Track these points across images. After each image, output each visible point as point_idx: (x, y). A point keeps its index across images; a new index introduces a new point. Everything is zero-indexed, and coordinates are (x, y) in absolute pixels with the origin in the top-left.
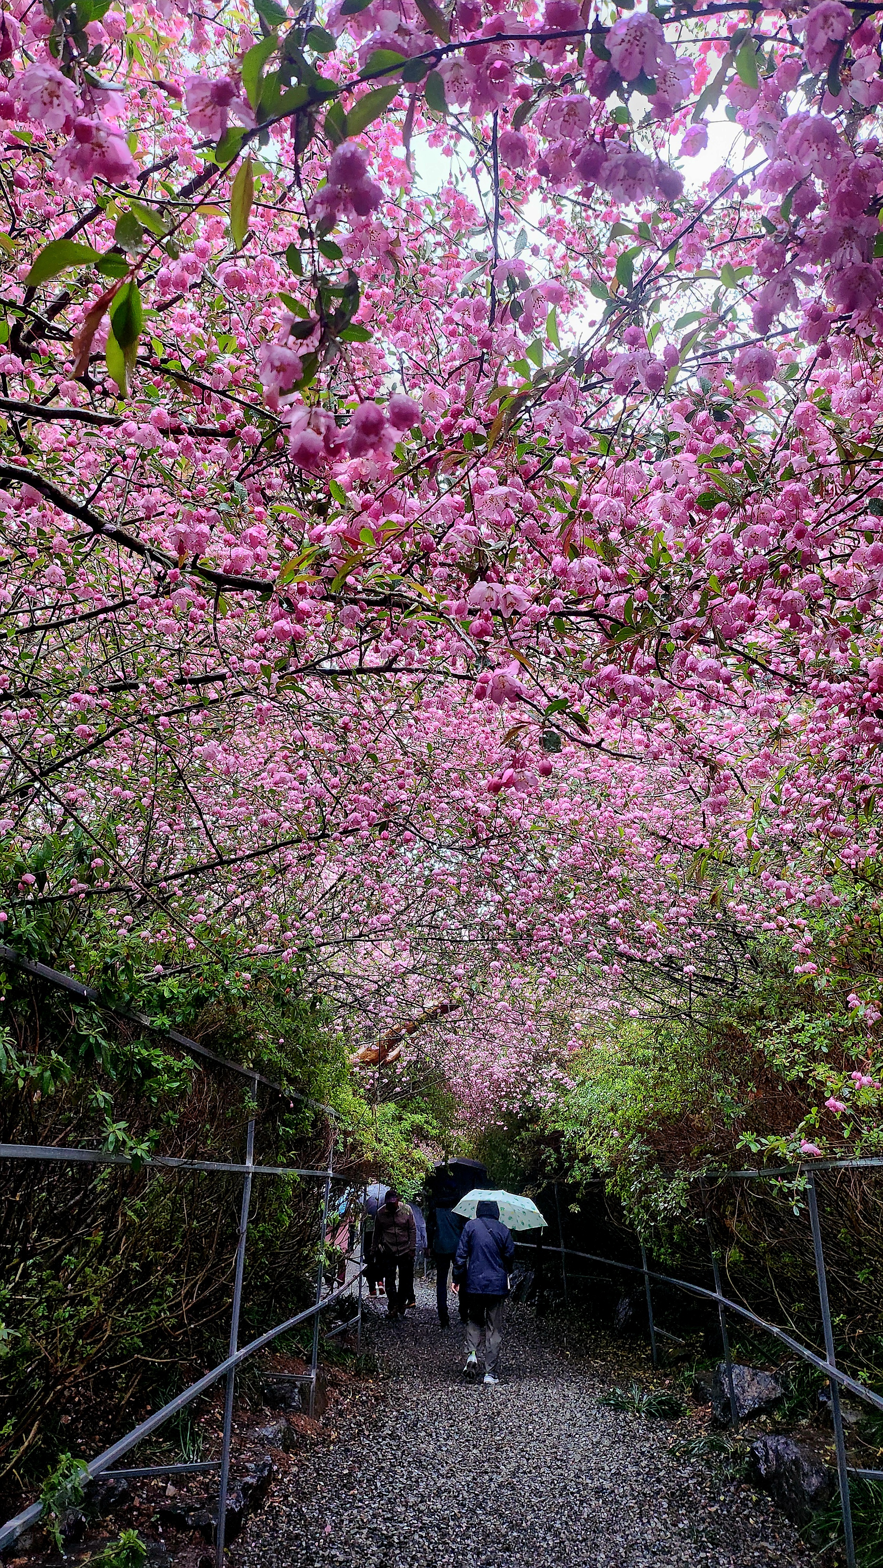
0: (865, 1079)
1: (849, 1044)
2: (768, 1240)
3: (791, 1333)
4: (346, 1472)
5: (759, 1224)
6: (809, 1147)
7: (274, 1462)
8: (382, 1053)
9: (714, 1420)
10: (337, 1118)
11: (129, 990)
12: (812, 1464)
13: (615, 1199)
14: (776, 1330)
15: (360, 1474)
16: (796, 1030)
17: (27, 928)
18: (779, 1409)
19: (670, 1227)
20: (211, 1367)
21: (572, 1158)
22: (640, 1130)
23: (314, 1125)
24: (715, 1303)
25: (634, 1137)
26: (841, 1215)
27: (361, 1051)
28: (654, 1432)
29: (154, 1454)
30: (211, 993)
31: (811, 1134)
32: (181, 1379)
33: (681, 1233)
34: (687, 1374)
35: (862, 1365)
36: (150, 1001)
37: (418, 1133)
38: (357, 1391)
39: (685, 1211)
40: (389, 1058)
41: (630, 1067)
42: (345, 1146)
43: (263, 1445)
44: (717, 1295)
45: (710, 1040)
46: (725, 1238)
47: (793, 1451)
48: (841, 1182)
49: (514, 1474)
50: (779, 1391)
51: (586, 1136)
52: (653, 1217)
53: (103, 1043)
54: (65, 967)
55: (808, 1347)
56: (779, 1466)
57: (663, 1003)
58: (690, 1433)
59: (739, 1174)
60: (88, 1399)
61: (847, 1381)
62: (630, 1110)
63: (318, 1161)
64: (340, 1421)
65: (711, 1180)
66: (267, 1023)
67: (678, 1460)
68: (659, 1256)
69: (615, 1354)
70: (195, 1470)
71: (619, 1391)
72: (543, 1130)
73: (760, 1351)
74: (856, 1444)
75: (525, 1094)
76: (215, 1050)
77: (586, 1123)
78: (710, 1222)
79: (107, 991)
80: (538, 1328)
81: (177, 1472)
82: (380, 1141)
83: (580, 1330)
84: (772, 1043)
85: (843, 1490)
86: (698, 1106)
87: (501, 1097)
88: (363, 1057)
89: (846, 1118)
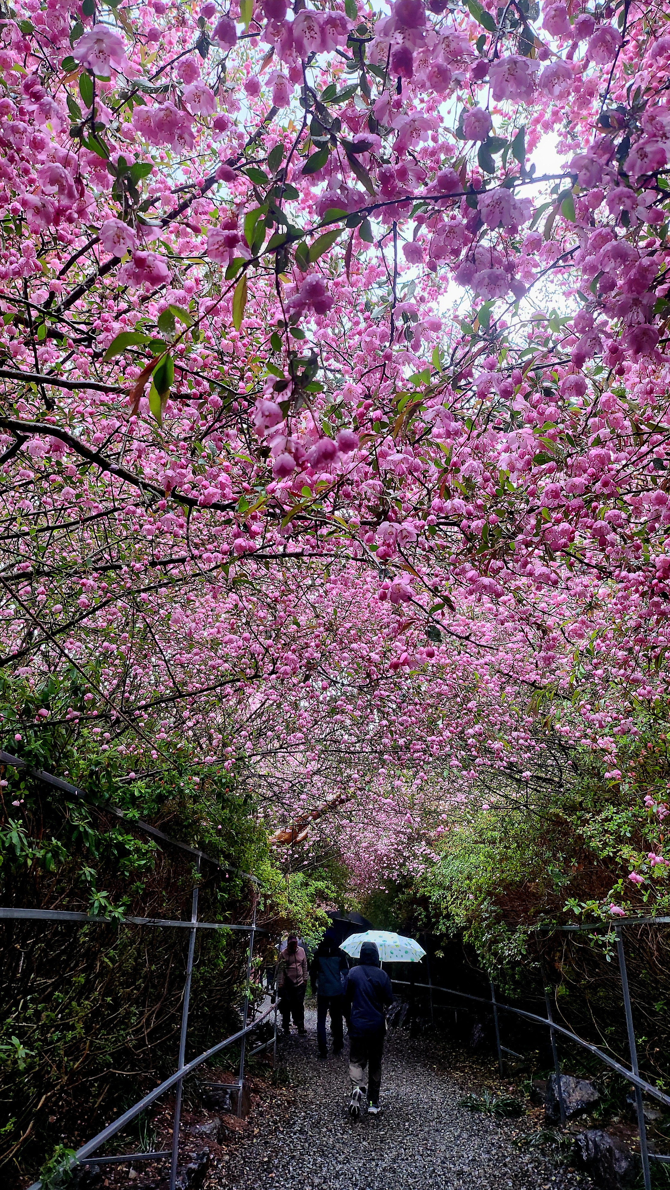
0: (658, 859)
1: (647, 831)
2: (588, 979)
3: (605, 1051)
4: (266, 1159)
5: (580, 967)
6: (616, 909)
7: (211, 1152)
8: (294, 834)
9: (547, 1118)
10: (259, 885)
11: (108, 791)
12: (621, 1151)
13: (470, 947)
14: (593, 1048)
15: (276, 1161)
16: (607, 820)
17: (36, 745)
18: (597, 1110)
19: (513, 968)
20: (164, 1078)
21: (437, 915)
22: (489, 894)
23: (242, 891)
24: (548, 1026)
25: (485, 899)
26: (642, 960)
27: (278, 833)
28: (502, 1128)
29: (119, 1146)
30: (170, 792)
31: (618, 899)
32: (139, 1088)
33: (521, 973)
34: (526, 1082)
35: (659, 1075)
36: (124, 799)
37: (320, 896)
38: (273, 1097)
39: (524, 957)
40: (298, 839)
41: (482, 846)
42: (265, 906)
43: (202, 1139)
44: (549, 1021)
45: (542, 826)
46: (555, 978)
47: (607, 1142)
48: (641, 935)
49: (394, 1161)
50: (597, 1095)
51: (448, 898)
52: (500, 961)
53: (90, 831)
54: (61, 774)
55: (618, 1061)
56: (596, 1153)
57: (506, 797)
58: (529, 1129)
59: (566, 928)
60: (68, 1103)
61: (647, 1087)
62: (482, 878)
63: (245, 918)
64: (261, 1120)
65: (544, 932)
66: (209, 813)
67: (520, 1150)
68: (504, 991)
69: (470, 1067)
70: (151, 1158)
71: (474, 1096)
72: (415, 894)
73: (582, 1064)
74: (656, 1136)
75: (402, 865)
76: (169, 834)
77: (449, 888)
78: (543, 965)
79: (92, 791)
80: (412, 1047)
81: (137, 1160)
82: (291, 902)
83: (444, 1049)
84: (587, 830)
85: (645, 1171)
86: (534, 875)
87: (383, 868)
88: (279, 837)
89: (645, 887)
